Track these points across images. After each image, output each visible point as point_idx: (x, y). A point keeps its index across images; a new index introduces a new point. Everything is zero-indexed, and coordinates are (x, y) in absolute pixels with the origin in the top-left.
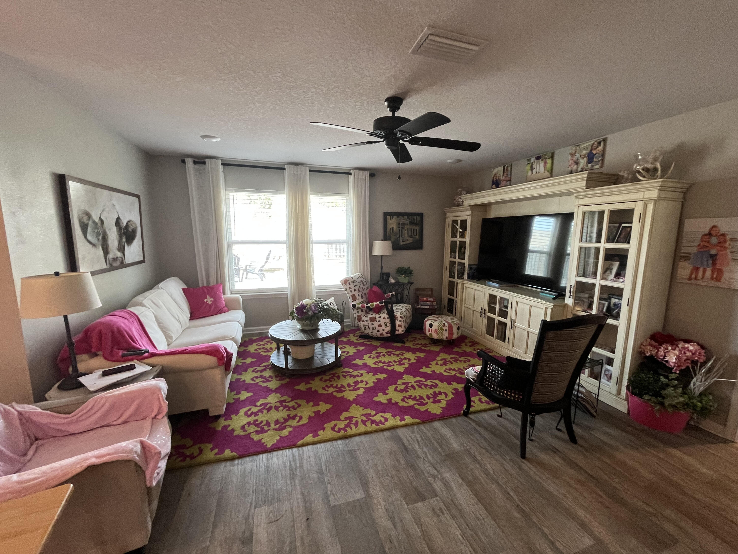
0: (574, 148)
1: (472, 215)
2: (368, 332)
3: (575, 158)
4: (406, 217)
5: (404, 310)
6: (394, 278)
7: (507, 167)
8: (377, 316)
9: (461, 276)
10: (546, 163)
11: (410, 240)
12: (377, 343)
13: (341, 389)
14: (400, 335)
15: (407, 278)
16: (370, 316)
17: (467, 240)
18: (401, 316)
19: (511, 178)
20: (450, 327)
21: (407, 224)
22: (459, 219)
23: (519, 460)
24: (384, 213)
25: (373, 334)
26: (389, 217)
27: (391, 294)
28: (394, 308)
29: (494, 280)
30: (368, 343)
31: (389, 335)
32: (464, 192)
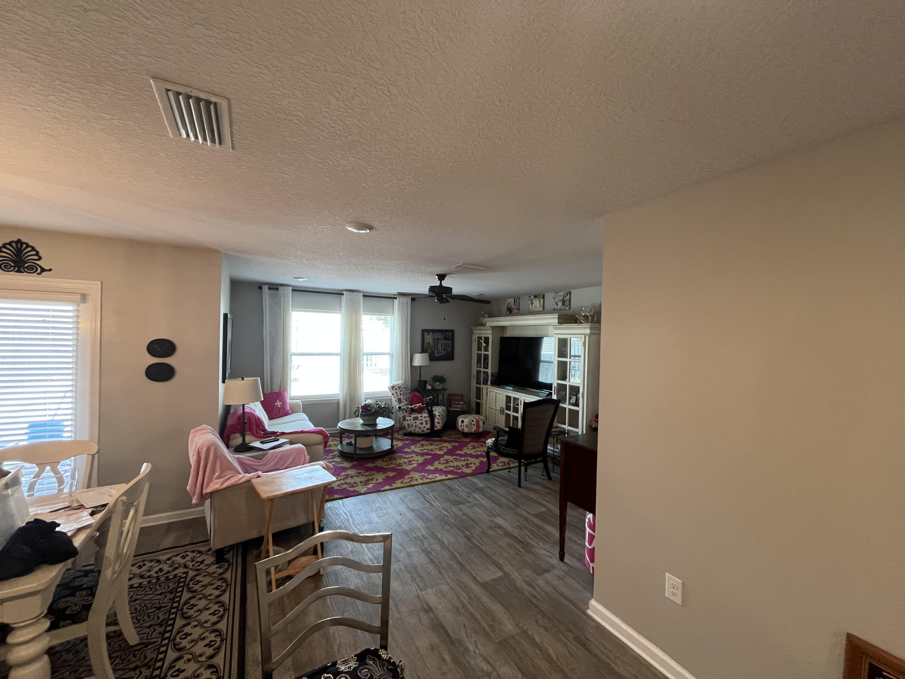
0: (555, 294)
1: (493, 334)
2: (411, 429)
3: (556, 301)
4: (440, 333)
5: (440, 410)
6: (430, 385)
7: (517, 299)
8: (419, 415)
9: (485, 383)
10: (540, 301)
11: (444, 353)
12: (420, 439)
13: (400, 465)
14: (439, 430)
15: (442, 385)
16: (413, 416)
17: (489, 353)
18: (439, 414)
19: (519, 307)
20: (478, 422)
21: (441, 339)
22: (483, 336)
23: (517, 488)
24: (422, 330)
25: (416, 431)
26: (426, 333)
27: (429, 398)
28: (433, 409)
29: (511, 385)
30: (412, 439)
31: (429, 431)
32: (486, 315)
